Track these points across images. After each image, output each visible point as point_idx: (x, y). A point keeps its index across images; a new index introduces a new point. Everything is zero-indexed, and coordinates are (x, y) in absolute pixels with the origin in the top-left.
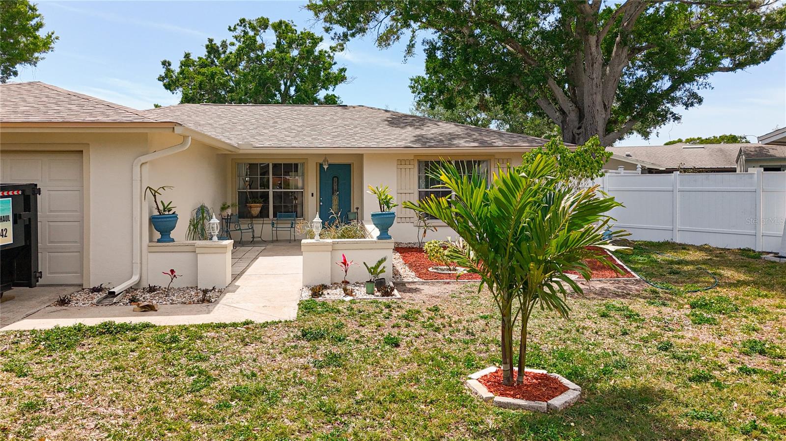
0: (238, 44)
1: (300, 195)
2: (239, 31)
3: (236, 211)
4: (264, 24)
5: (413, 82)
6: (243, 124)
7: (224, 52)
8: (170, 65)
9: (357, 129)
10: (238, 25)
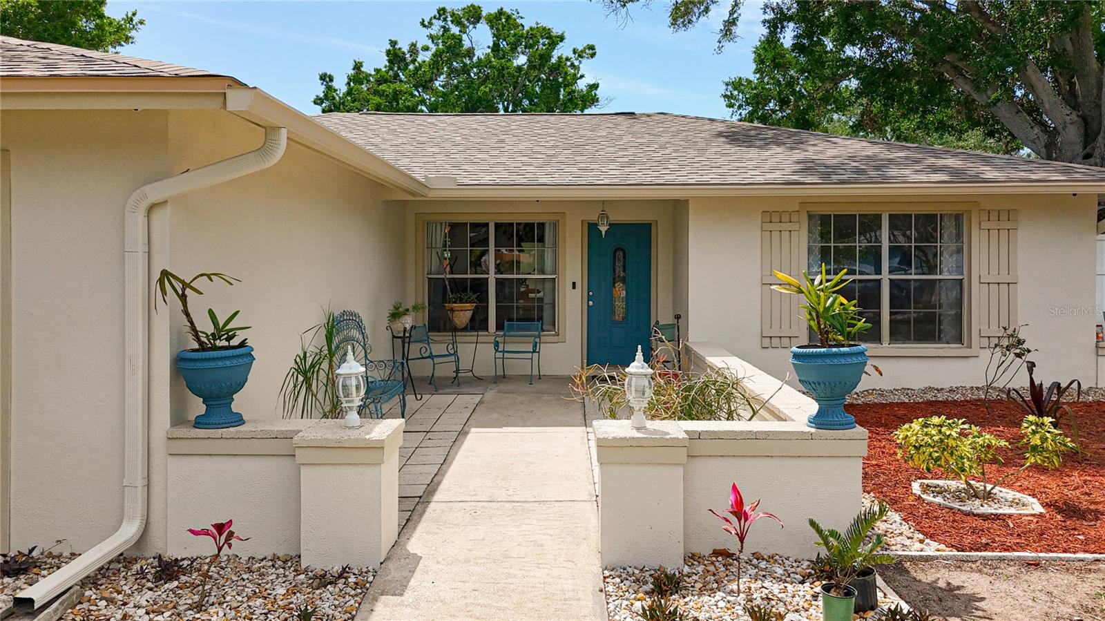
0: (433, 48)
1: (548, 285)
2: (436, 29)
3: (423, 318)
4: (474, 15)
5: (730, 87)
6: (437, 145)
7: (414, 61)
8: (331, 80)
9: (667, 151)
10: (435, 17)
